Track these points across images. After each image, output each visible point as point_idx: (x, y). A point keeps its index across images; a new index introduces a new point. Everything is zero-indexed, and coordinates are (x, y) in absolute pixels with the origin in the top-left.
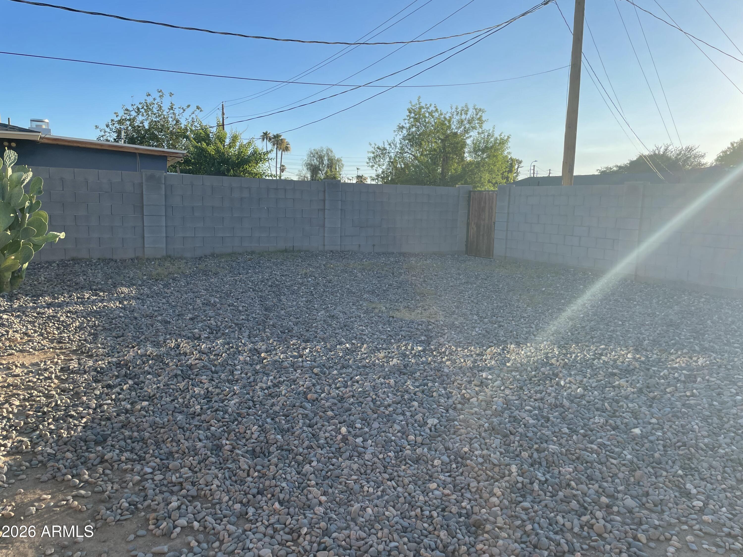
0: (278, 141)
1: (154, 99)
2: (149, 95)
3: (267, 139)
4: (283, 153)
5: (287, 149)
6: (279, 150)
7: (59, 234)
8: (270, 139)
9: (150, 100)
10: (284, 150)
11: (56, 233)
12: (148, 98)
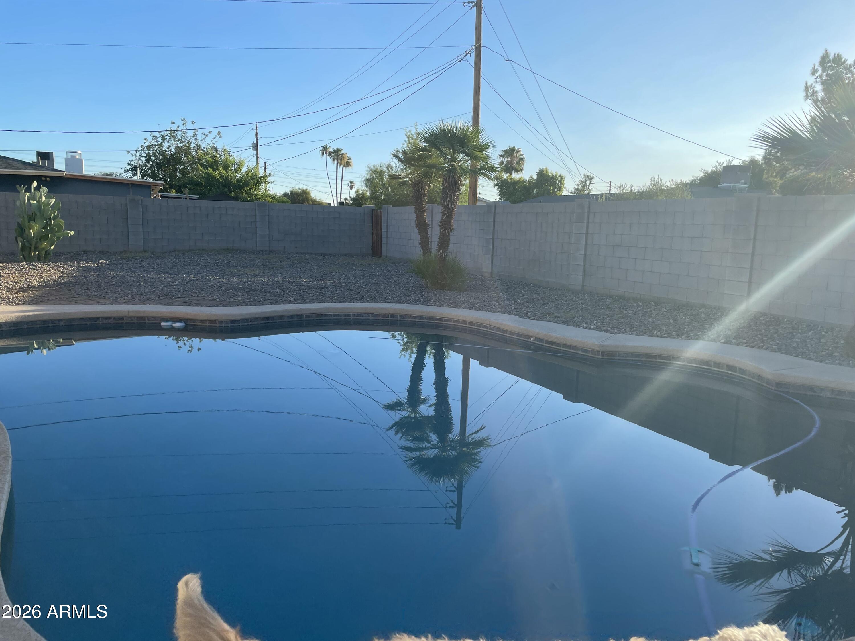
0: (338, 156)
1: (178, 127)
2: (174, 123)
3: (326, 153)
4: (344, 168)
5: (348, 164)
6: (340, 165)
7: (70, 232)
8: (330, 154)
9: (174, 128)
10: (344, 166)
11: (68, 231)
12: (172, 126)
